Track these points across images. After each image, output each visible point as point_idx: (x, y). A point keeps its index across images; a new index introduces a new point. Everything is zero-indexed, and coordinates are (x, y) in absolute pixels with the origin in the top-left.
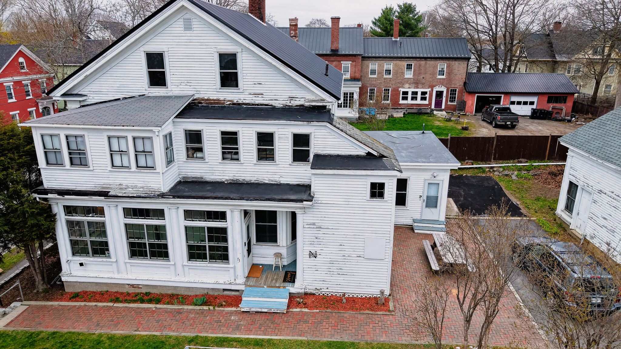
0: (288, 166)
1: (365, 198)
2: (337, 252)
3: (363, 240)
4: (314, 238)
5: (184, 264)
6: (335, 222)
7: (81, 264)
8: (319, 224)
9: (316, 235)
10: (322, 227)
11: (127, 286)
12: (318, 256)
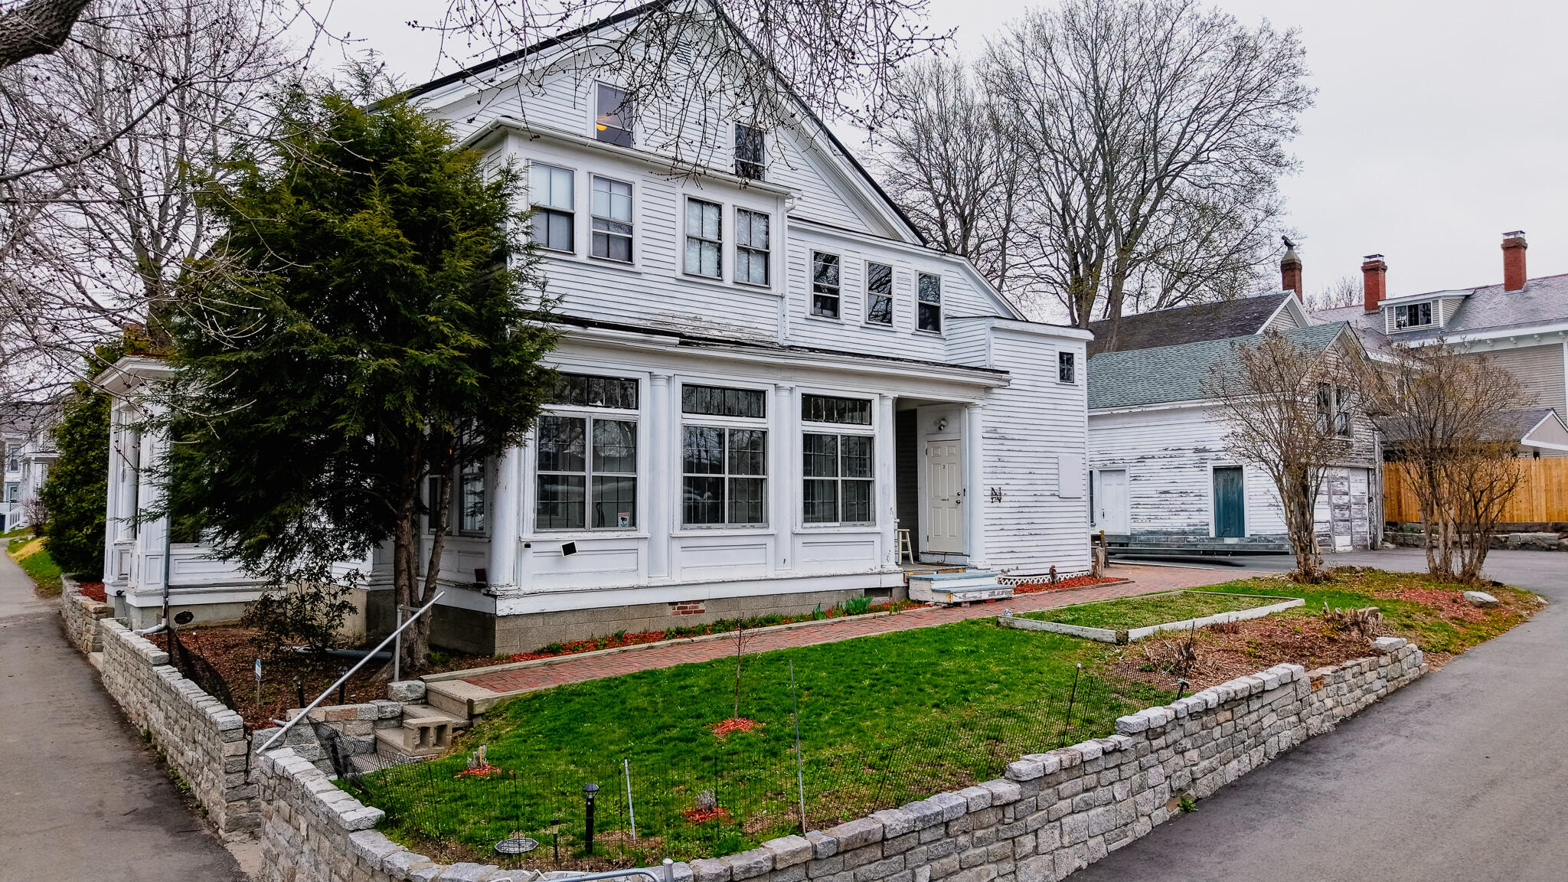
0: (910, 337)
1: (1054, 380)
2: (1027, 488)
3: (1056, 461)
4: (996, 459)
5: (797, 532)
6: (1020, 427)
7: (569, 549)
8: (1003, 431)
9: (999, 453)
10: (1007, 436)
11: (670, 610)
12: (1004, 498)
